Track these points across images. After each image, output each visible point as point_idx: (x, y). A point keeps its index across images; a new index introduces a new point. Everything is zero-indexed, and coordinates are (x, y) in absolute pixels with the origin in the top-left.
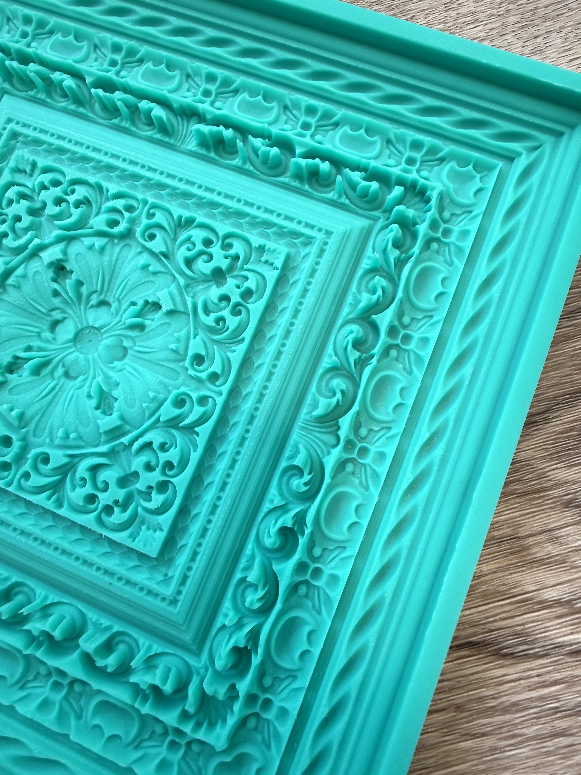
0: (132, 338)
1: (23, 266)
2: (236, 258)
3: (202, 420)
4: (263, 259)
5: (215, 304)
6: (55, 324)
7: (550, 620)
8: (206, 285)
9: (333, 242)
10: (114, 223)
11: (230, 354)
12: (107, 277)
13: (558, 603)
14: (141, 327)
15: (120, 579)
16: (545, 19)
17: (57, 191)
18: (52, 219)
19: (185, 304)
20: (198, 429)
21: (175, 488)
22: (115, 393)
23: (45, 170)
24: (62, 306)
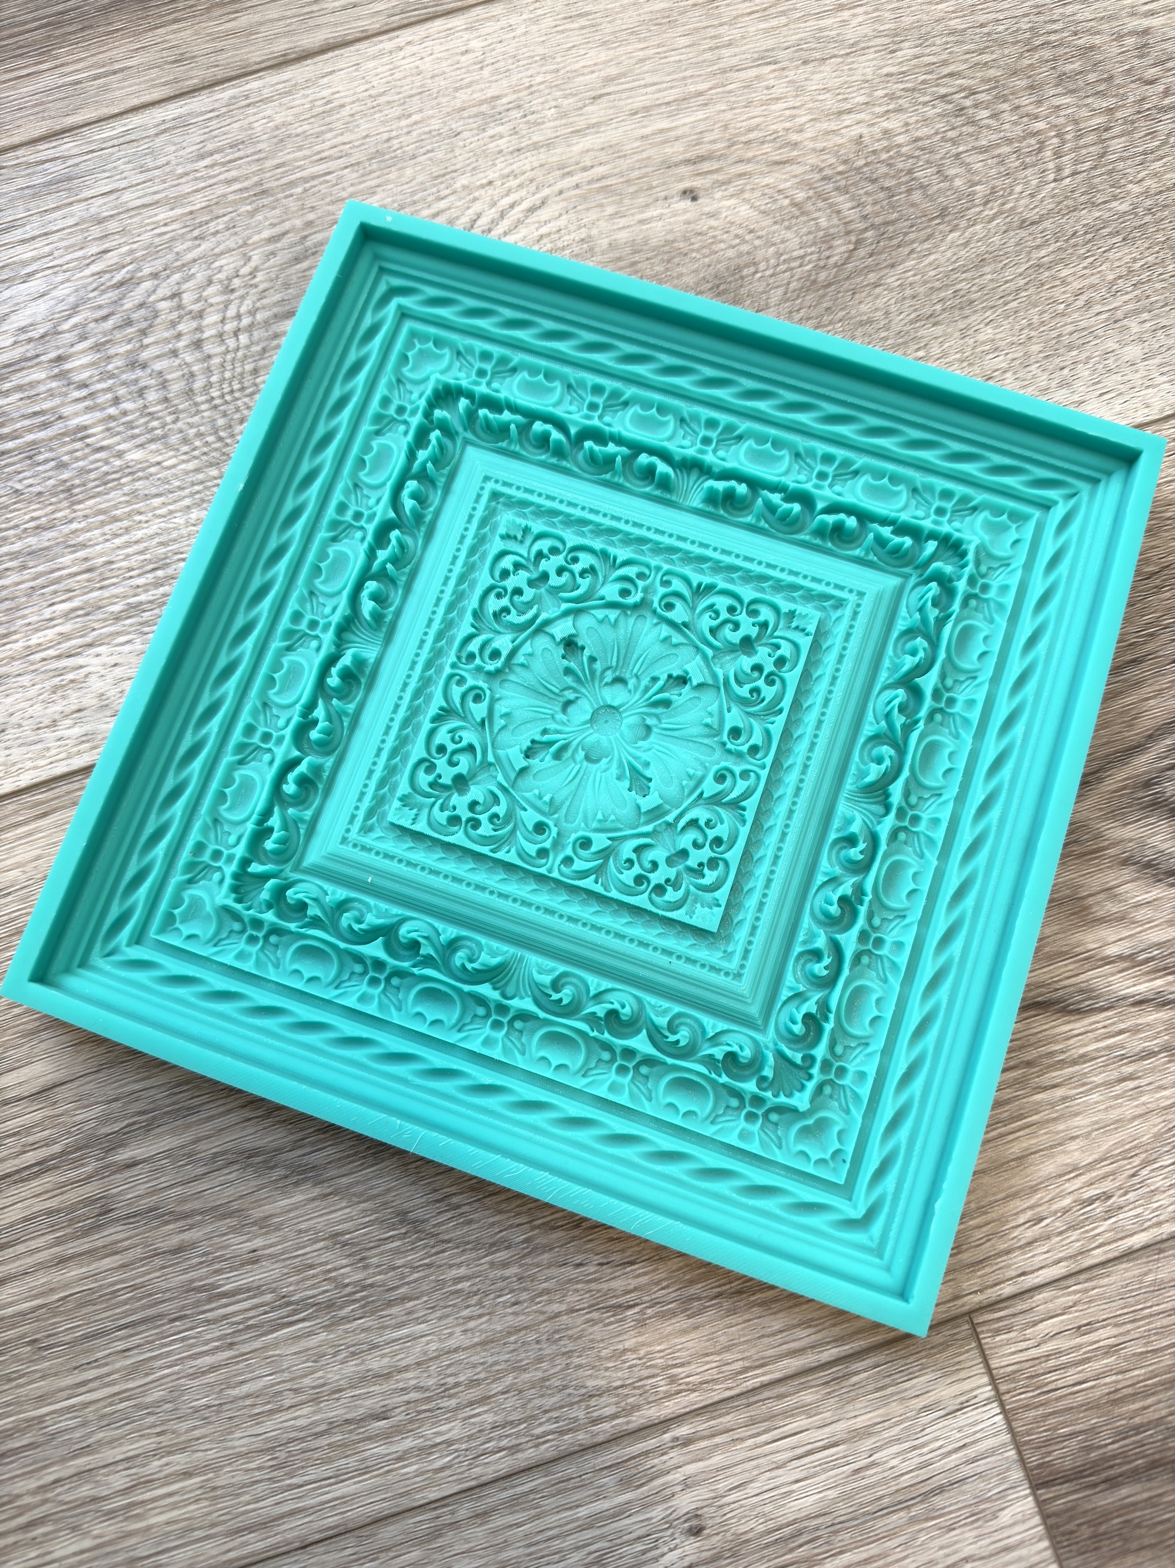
0: (657, 716)
1: (529, 642)
2: (764, 625)
3: (747, 795)
4: (794, 625)
5: (747, 674)
6: (568, 704)
7: (1113, 974)
8: (733, 656)
9: (867, 603)
10: (625, 593)
11: (769, 726)
12: (623, 652)
13: (1121, 958)
14: (666, 703)
15: (679, 957)
16: (1070, 347)
17: (558, 560)
18: (555, 591)
19: (714, 676)
20: (743, 804)
21: (726, 863)
22: (648, 773)
23: (540, 536)
24: (574, 685)
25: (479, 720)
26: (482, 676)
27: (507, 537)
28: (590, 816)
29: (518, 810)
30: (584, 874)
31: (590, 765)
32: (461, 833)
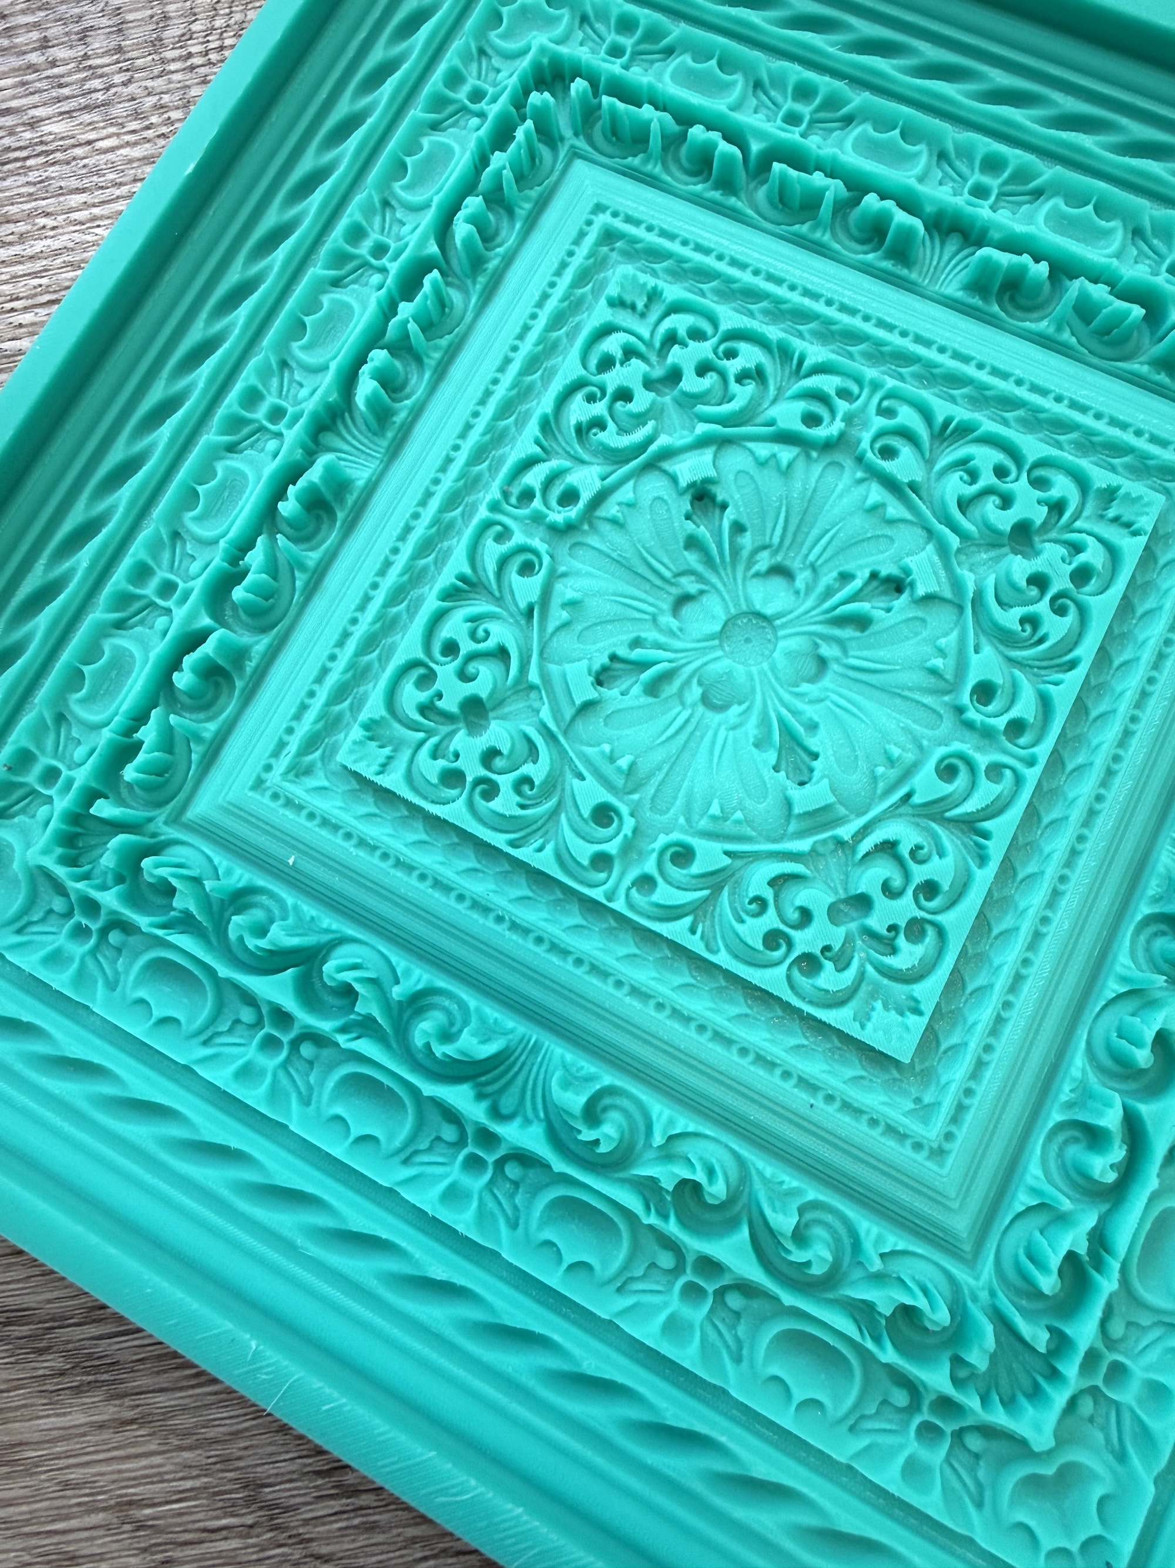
0: (841, 643)
1: (631, 483)
2: (1057, 507)
3: (993, 811)
4: (1111, 513)
5: (1017, 589)
6: (684, 599)
8: (992, 554)
10: (811, 420)
11: (1051, 689)
12: (794, 521)
14: (862, 622)
15: (830, 1098)
17: (703, 350)
18: (689, 401)
19: (957, 585)
20: (986, 825)
21: (941, 933)
22: (813, 743)
23: (676, 308)
24: (700, 568)
25: (523, 605)
26: (541, 531)
27: (618, 303)
28: (697, 806)
29: (569, 775)
30: (672, 913)
31: (709, 714)
32: (460, 804)
